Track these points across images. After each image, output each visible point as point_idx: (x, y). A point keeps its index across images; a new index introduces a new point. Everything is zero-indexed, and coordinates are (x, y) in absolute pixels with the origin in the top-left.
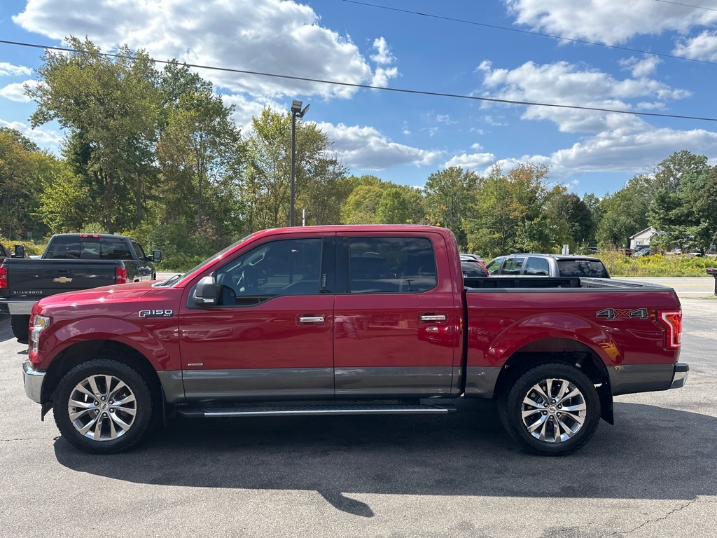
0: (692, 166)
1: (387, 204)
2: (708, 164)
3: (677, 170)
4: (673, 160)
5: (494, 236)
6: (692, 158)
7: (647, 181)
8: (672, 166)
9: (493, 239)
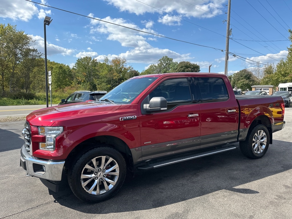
0: (169, 62)
1: (56, 72)
2: (173, 61)
3: (164, 63)
4: (163, 59)
5: (108, 86)
6: (168, 59)
7: (155, 66)
8: (162, 61)
9: (108, 87)
